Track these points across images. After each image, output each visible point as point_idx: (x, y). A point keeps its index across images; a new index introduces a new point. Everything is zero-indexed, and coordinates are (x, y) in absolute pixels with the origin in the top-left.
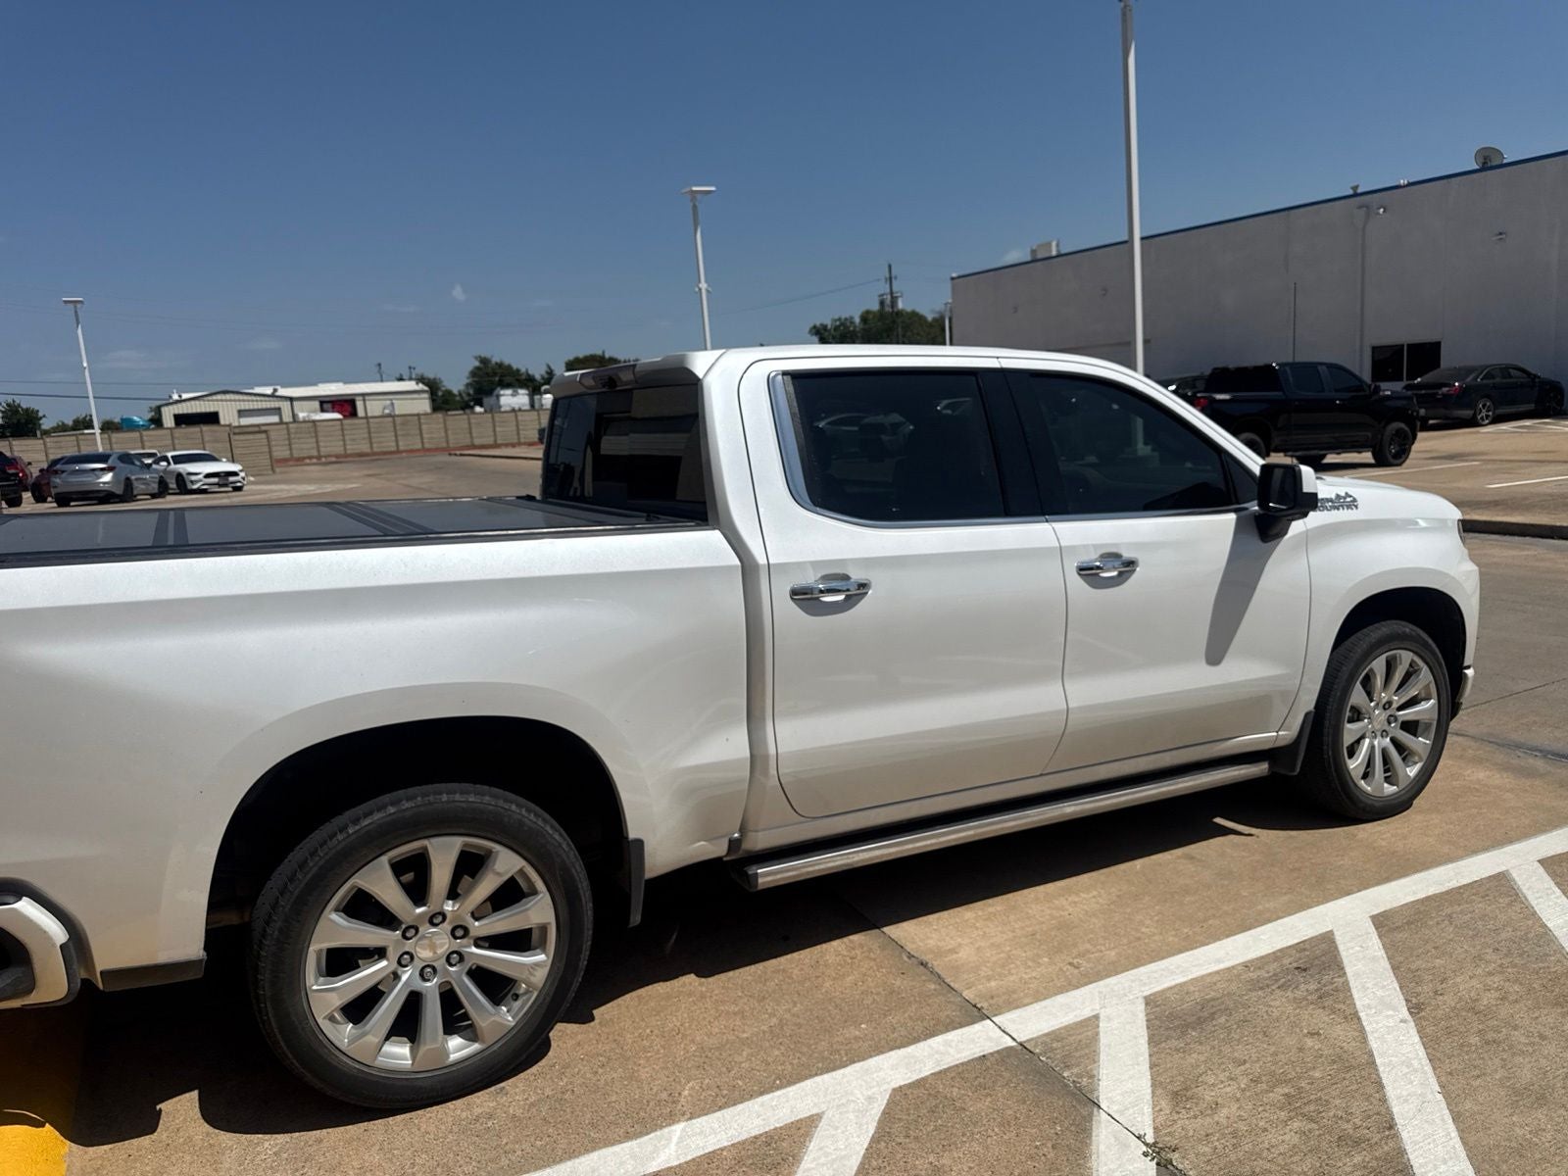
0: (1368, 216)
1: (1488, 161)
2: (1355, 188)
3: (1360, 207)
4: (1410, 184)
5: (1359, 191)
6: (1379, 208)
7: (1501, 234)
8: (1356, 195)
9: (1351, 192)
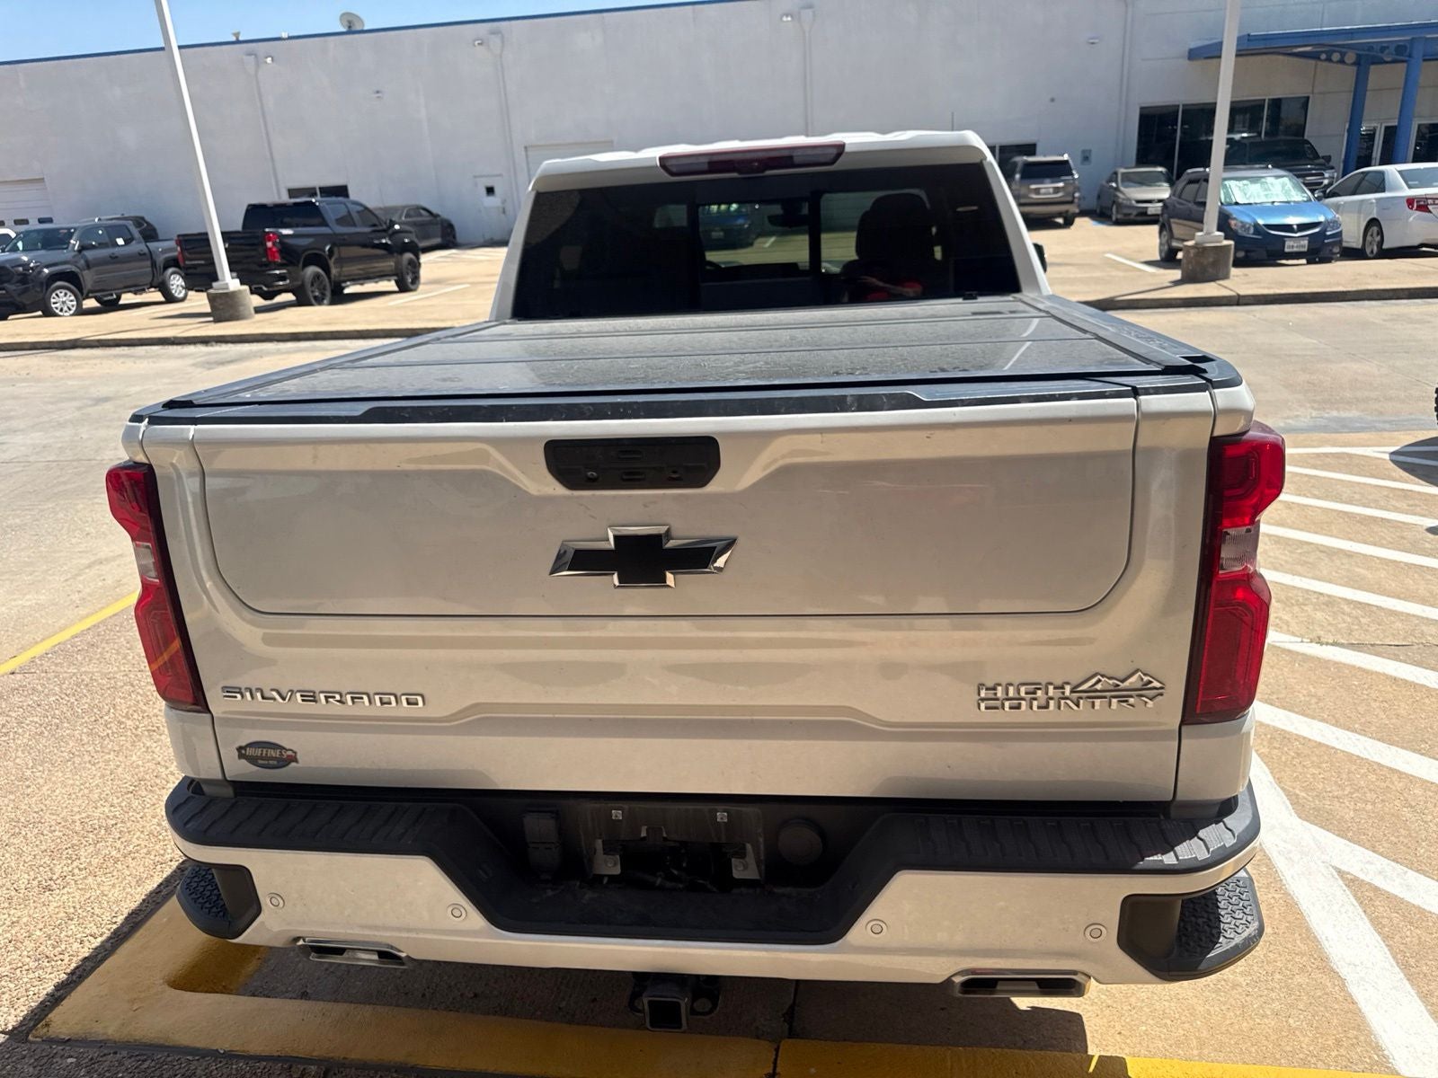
0: (258, 65)
1: (352, 28)
2: (237, 35)
3: (250, 54)
4: (290, 38)
5: (241, 38)
6: (267, 58)
7: (378, 92)
8: (238, 42)
9: (234, 39)
